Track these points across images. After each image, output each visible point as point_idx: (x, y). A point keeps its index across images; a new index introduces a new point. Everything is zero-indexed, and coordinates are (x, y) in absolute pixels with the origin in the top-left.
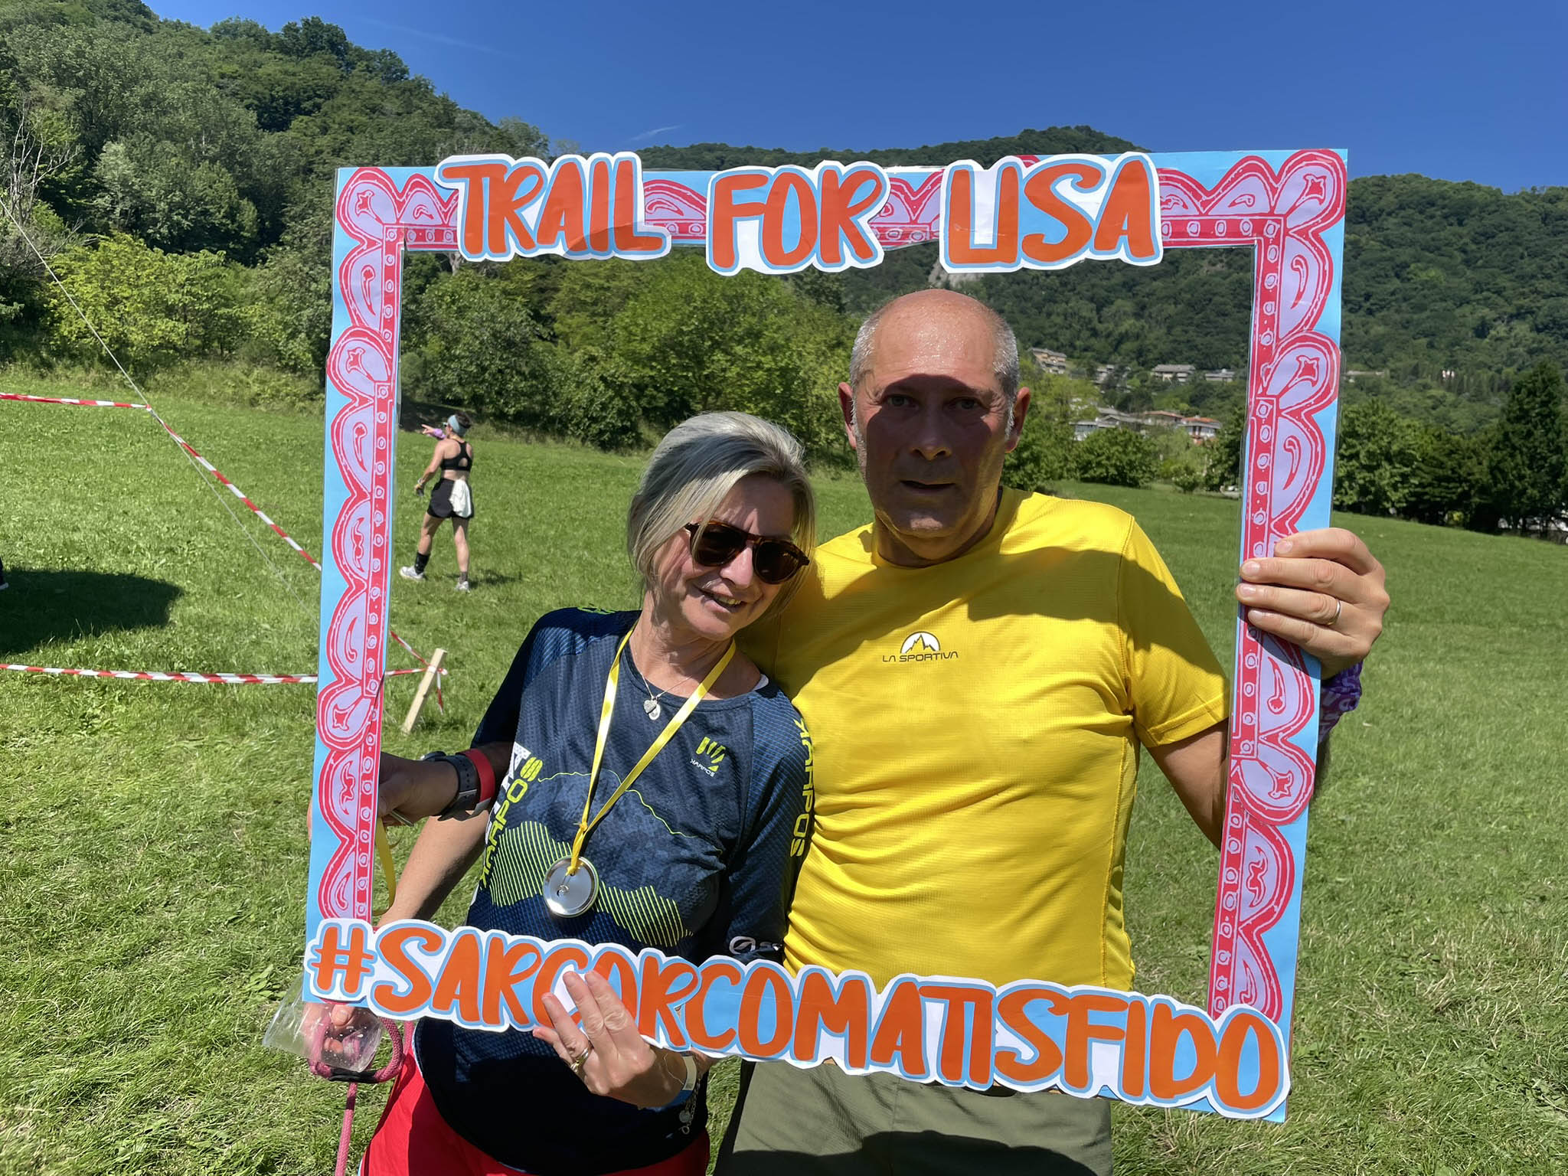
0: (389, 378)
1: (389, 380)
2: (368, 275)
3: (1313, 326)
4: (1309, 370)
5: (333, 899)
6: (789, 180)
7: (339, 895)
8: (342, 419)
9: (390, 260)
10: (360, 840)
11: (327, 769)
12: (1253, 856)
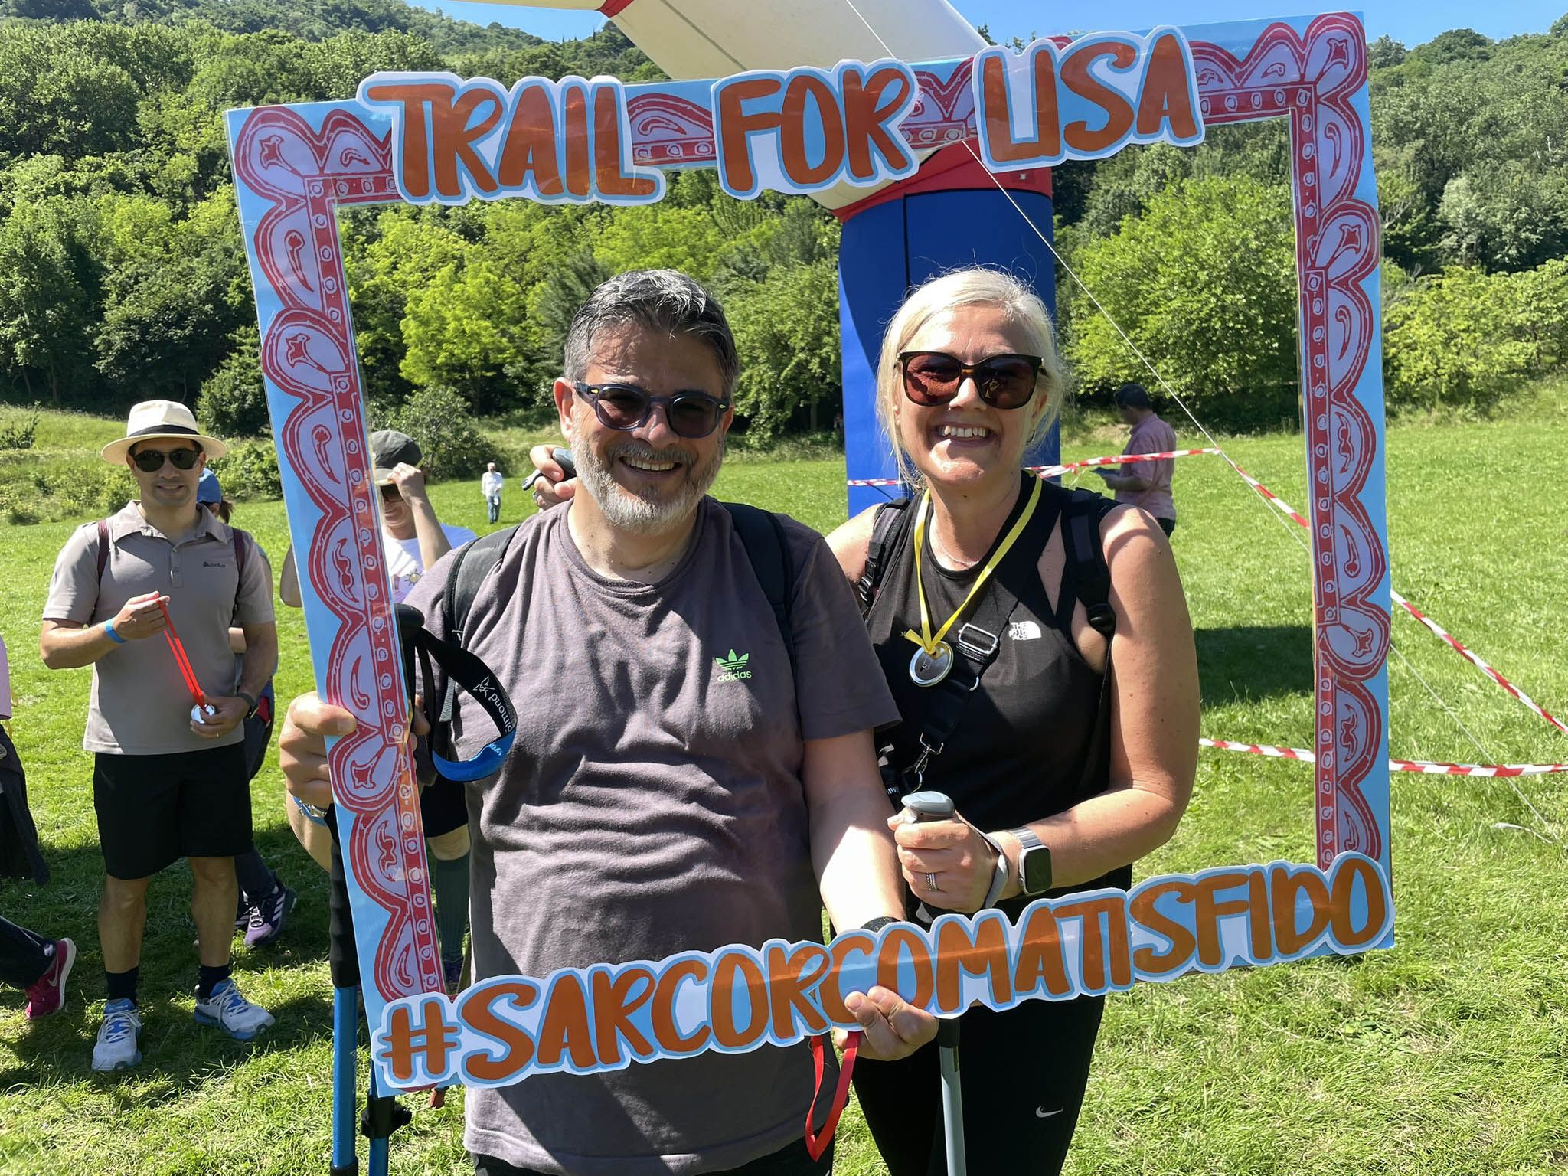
0: (348, 367)
1: (348, 369)
2: (295, 242)
3: (1351, 193)
4: (1351, 239)
5: (395, 979)
6: (805, 83)
7: (400, 972)
8: (294, 425)
9: (320, 221)
10: (414, 907)
11: (357, 836)
12: (1344, 714)
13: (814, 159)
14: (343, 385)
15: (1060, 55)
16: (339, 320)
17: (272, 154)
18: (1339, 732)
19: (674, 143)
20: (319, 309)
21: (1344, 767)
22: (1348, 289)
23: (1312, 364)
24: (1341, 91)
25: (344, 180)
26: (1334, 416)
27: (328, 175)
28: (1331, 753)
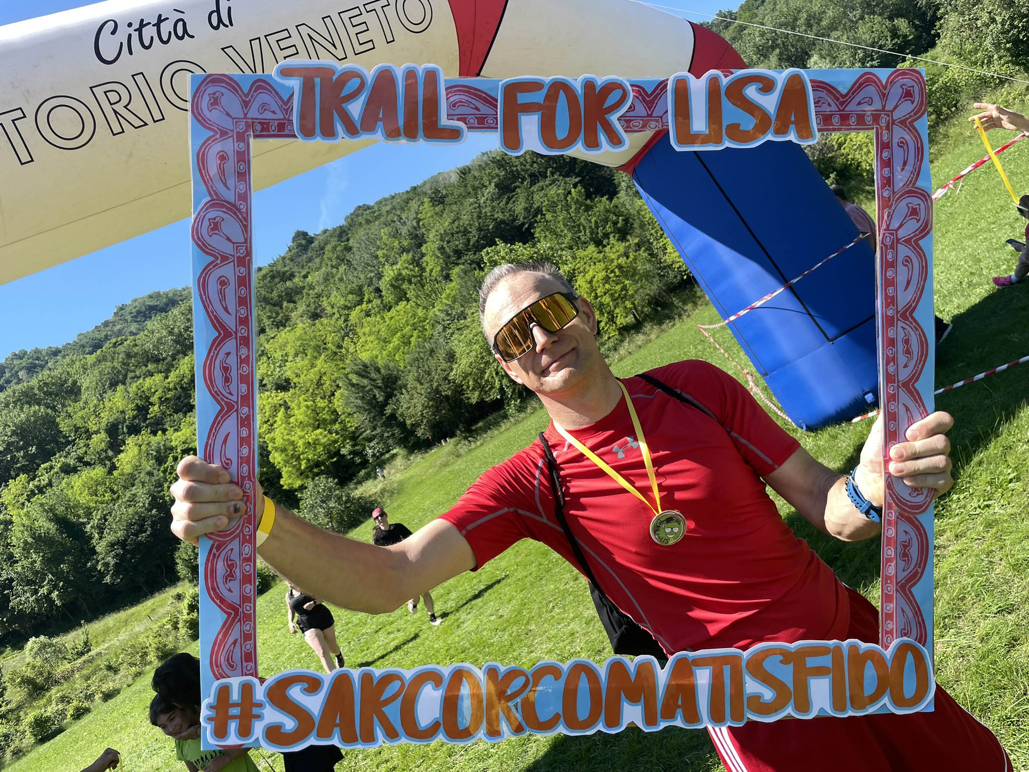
0: (246, 240)
1: (246, 242)
2: (223, 158)
3: (915, 184)
4: (914, 212)
5: (224, 664)
6: (560, 86)
7: (228, 661)
8: (206, 274)
9: (240, 147)
10: (243, 612)
11: (211, 558)
12: (903, 537)
13: (561, 133)
14: (241, 251)
15: (725, 81)
16: (244, 210)
17: (215, 102)
18: (899, 550)
19: (473, 116)
20: (233, 201)
21: (902, 575)
22: (911, 245)
23: (886, 294)
24: (910, 117)
25: (259, 123)
26: (900, 330)
27: (248, 118)
28: (893, 564)
